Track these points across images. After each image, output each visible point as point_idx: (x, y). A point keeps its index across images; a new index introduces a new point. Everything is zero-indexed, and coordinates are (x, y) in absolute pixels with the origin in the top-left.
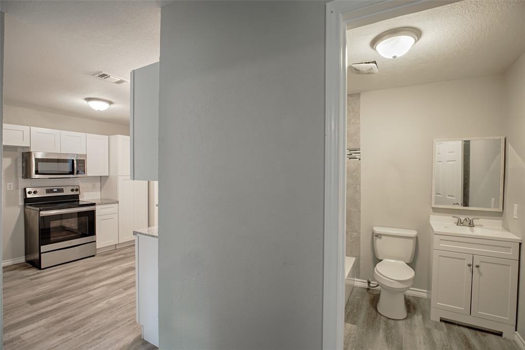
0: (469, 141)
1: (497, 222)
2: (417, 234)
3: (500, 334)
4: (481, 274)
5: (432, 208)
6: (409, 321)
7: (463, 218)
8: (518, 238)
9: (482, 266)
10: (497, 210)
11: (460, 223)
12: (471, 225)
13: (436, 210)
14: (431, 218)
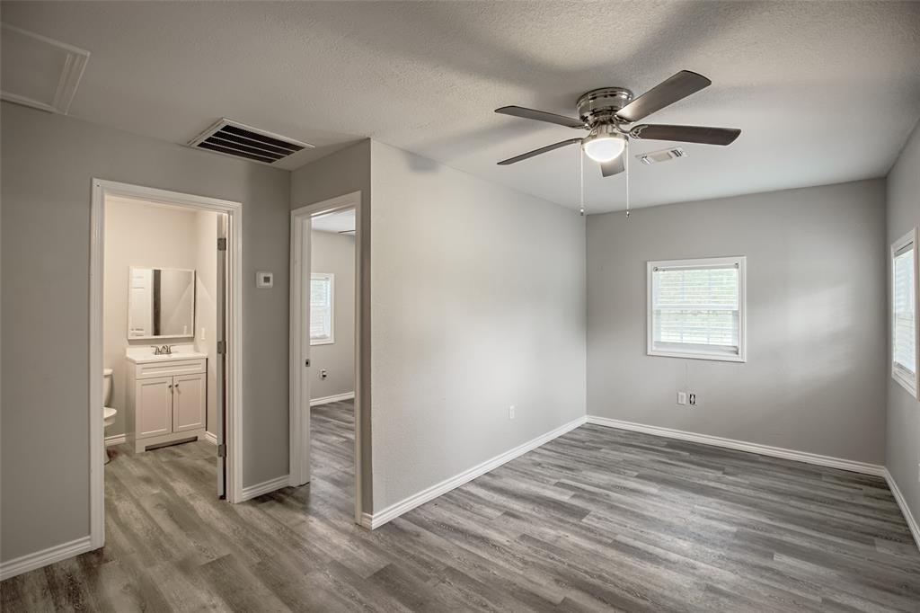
0: (159, 271)
1: (190, 347)
2: (113, 372)
3: (195, 439)
4: (179, 392)
5: (129, 340)
6: (112, 462)
7: (160, 347)
8: (205, 355)
9: (180, 384)
10: (188, 336)
11: (158, 352)
12: (169, 352)
13: (132, 342)
14: (128, 352)
